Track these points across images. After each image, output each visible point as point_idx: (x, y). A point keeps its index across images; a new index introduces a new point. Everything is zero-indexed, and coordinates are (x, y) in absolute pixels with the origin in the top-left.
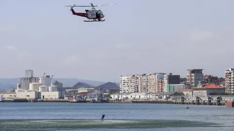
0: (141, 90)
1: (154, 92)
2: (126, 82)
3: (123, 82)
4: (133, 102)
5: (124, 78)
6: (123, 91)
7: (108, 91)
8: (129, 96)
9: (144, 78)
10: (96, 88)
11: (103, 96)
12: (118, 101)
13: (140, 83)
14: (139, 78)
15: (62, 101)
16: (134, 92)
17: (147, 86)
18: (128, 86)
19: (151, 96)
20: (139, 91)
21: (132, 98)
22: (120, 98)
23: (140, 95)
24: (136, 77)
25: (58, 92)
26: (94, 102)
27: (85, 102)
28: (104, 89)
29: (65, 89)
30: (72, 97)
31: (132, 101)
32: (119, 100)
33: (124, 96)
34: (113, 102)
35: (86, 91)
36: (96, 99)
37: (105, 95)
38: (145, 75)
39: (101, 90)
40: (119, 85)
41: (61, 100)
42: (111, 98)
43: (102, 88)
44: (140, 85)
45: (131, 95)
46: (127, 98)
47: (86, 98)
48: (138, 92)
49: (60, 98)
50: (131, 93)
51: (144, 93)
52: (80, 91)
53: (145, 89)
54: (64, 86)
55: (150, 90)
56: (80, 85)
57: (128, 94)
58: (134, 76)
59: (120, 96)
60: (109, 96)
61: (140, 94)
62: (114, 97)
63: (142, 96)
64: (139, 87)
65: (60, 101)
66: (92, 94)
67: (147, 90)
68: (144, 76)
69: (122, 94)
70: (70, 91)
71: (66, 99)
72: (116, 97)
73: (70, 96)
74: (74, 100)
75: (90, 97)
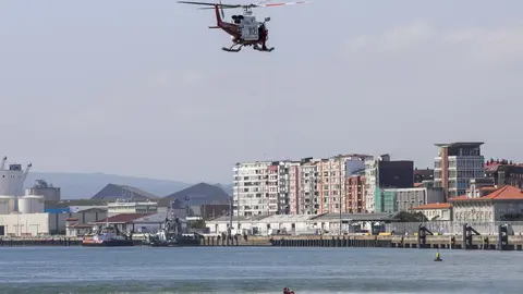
0: (297, 207)
1: (336, 211)
2: (253, 181)
3: (242, 181)
4: (274, 243)
5: (248, 171)
6: (242, 211)
7: (197, 209)
8: (261, 226)
9: (307, 169)
10: (163, 202)
11: (184, 226)
12: (228, 239)
13: (293, 184)
14: (292, 172)
15: (60, 243)
16: (277, 213)
17: (316, 193)
18: (259, 195)
19: (327, 224)
20: (292, 209)
21: (270, 232)
22: (234, 232)
23: (293, 220)
24: (282, 167)
25: (46, 215)
26: (156, 242)
27: (129, 242)
28: (185, 202)
29: (67, 204)
30: (91, 228)
31: (271, 241)
32: (230, 237)
33: (247, 226)
34: (212, 243)
35: (133, 211)
36: (162, 234)
37: (189, 223)
38: (307, 160)
39: (177, 205)
40: (233, 191)
41: (56, 238)
42: (207, 230)
43: (180, 200)
44: (293, 191)
45: (267, 220)
46: (255, 231)
47: (133, 232)
48: (287, 211)
49: (52, 232)
50: (268, 215)
51: (307, 216)
52: (112, 212)
53: (310, 203)
54: (64, 196)
55: (324, 208)
56: (113, 192)
57: (260, 217)
58: (275, 163)
59: (235, 225)
60: (200, 225)
61: (293, 218)
62: (217, 227)
63: (302, 225)
64: (292, 197)
65: (53, 243)
66: (151, 218)
67: (317, 206)
68: (305, 165)
69: (239, 218)
70: (84, 212)
71: (71, 234)
72: (223, 227)
73: (83, 227)
74: (96, 239)
75: (144, 230)
